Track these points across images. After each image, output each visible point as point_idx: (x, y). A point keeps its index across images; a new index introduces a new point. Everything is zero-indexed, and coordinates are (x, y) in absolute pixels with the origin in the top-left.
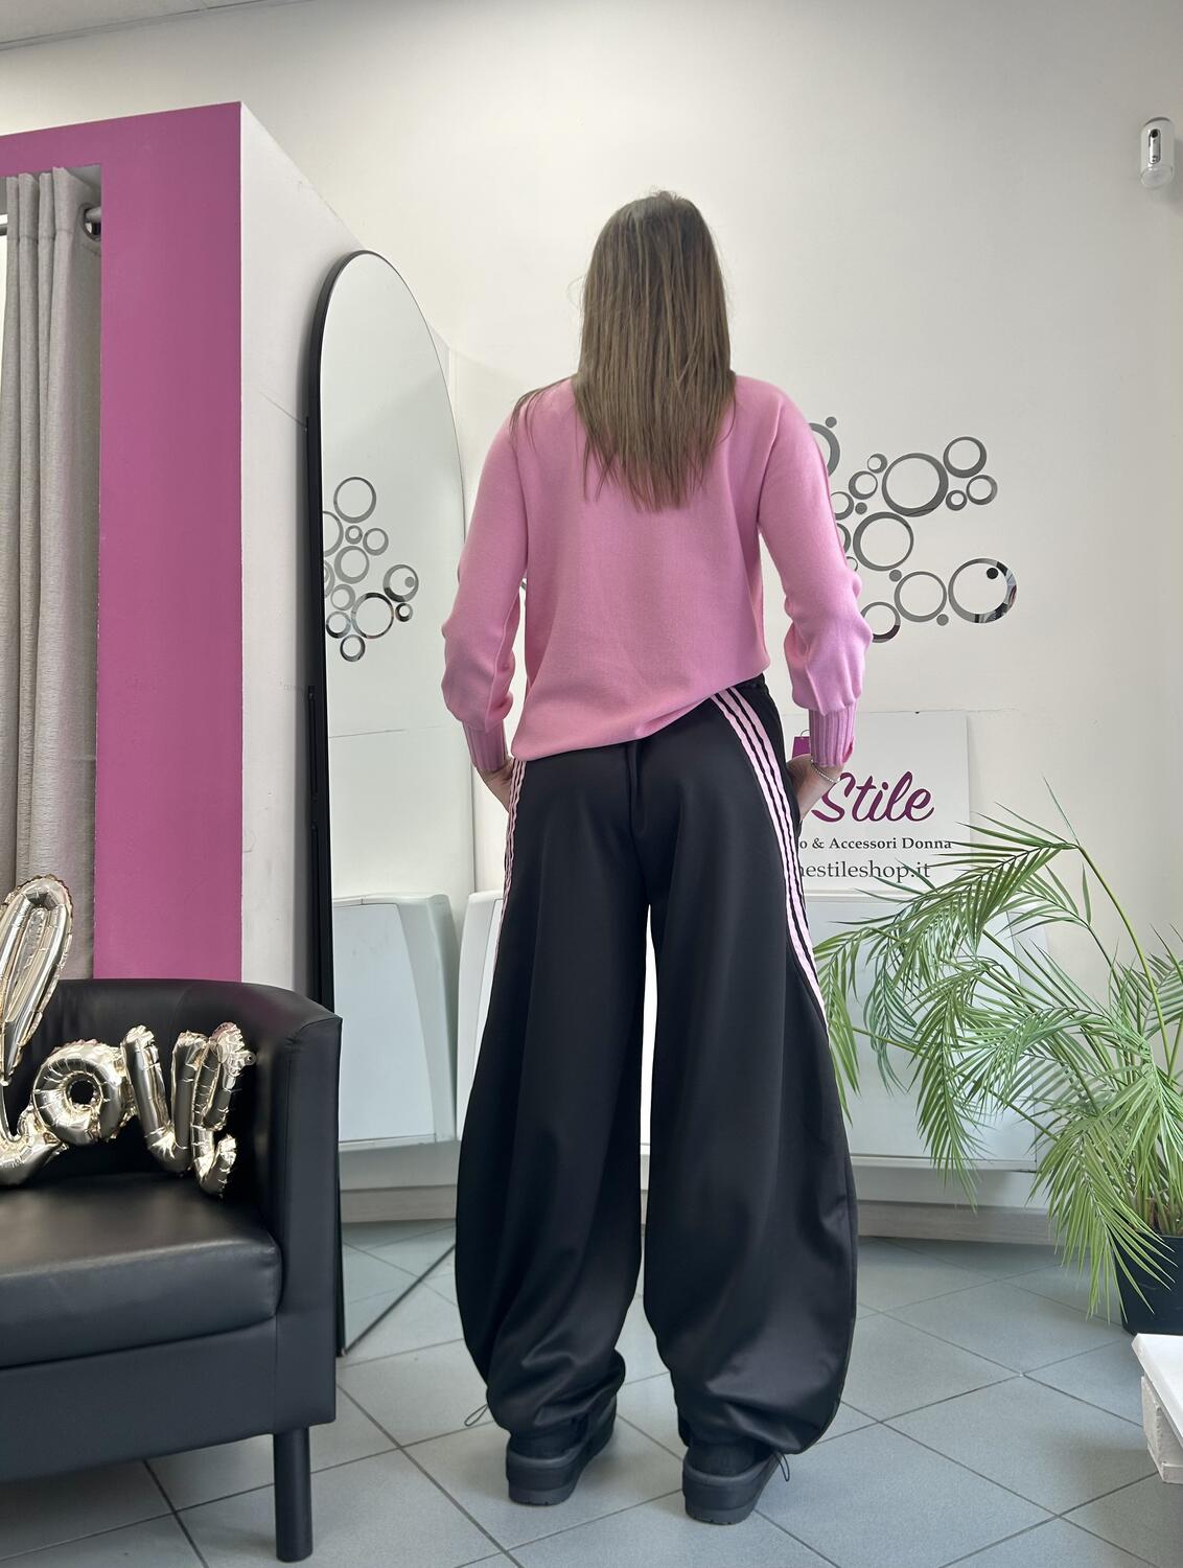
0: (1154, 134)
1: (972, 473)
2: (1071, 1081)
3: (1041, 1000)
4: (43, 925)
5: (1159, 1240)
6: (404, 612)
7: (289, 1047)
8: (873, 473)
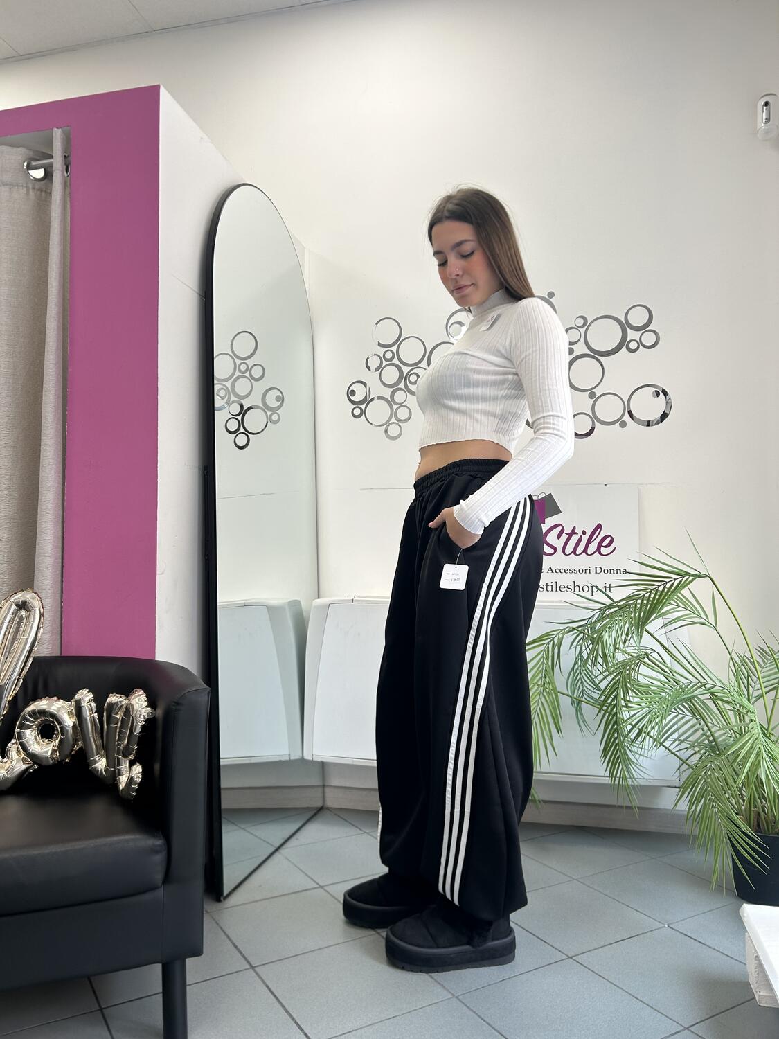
0: (766, 104)
1: (643, 328)
2: (703, 730)
3: (684, 677)
4: (24, 621)
5: (759, 840)
6: (275, 417)
7: (174, 707)
8: (578, 327)
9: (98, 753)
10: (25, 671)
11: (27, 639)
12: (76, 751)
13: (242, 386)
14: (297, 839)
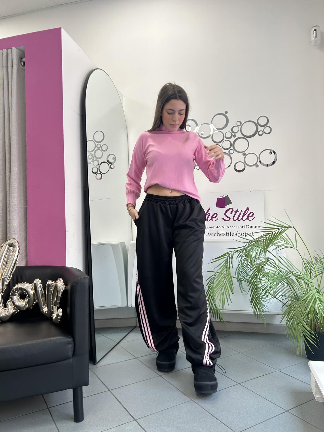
0: (315, 30)
1: (265, 126)
2: (292, 291)
3: (284, 269)
4: (12, 252)
5: (316, 335)
6: (112, 166)
7: (75, 285)
8: (238, 126)
9: (44, 305)
10: (13, 272)
11: (14, 259)
12: (35, 304)
13: (98, 154)
14: (126, 339)
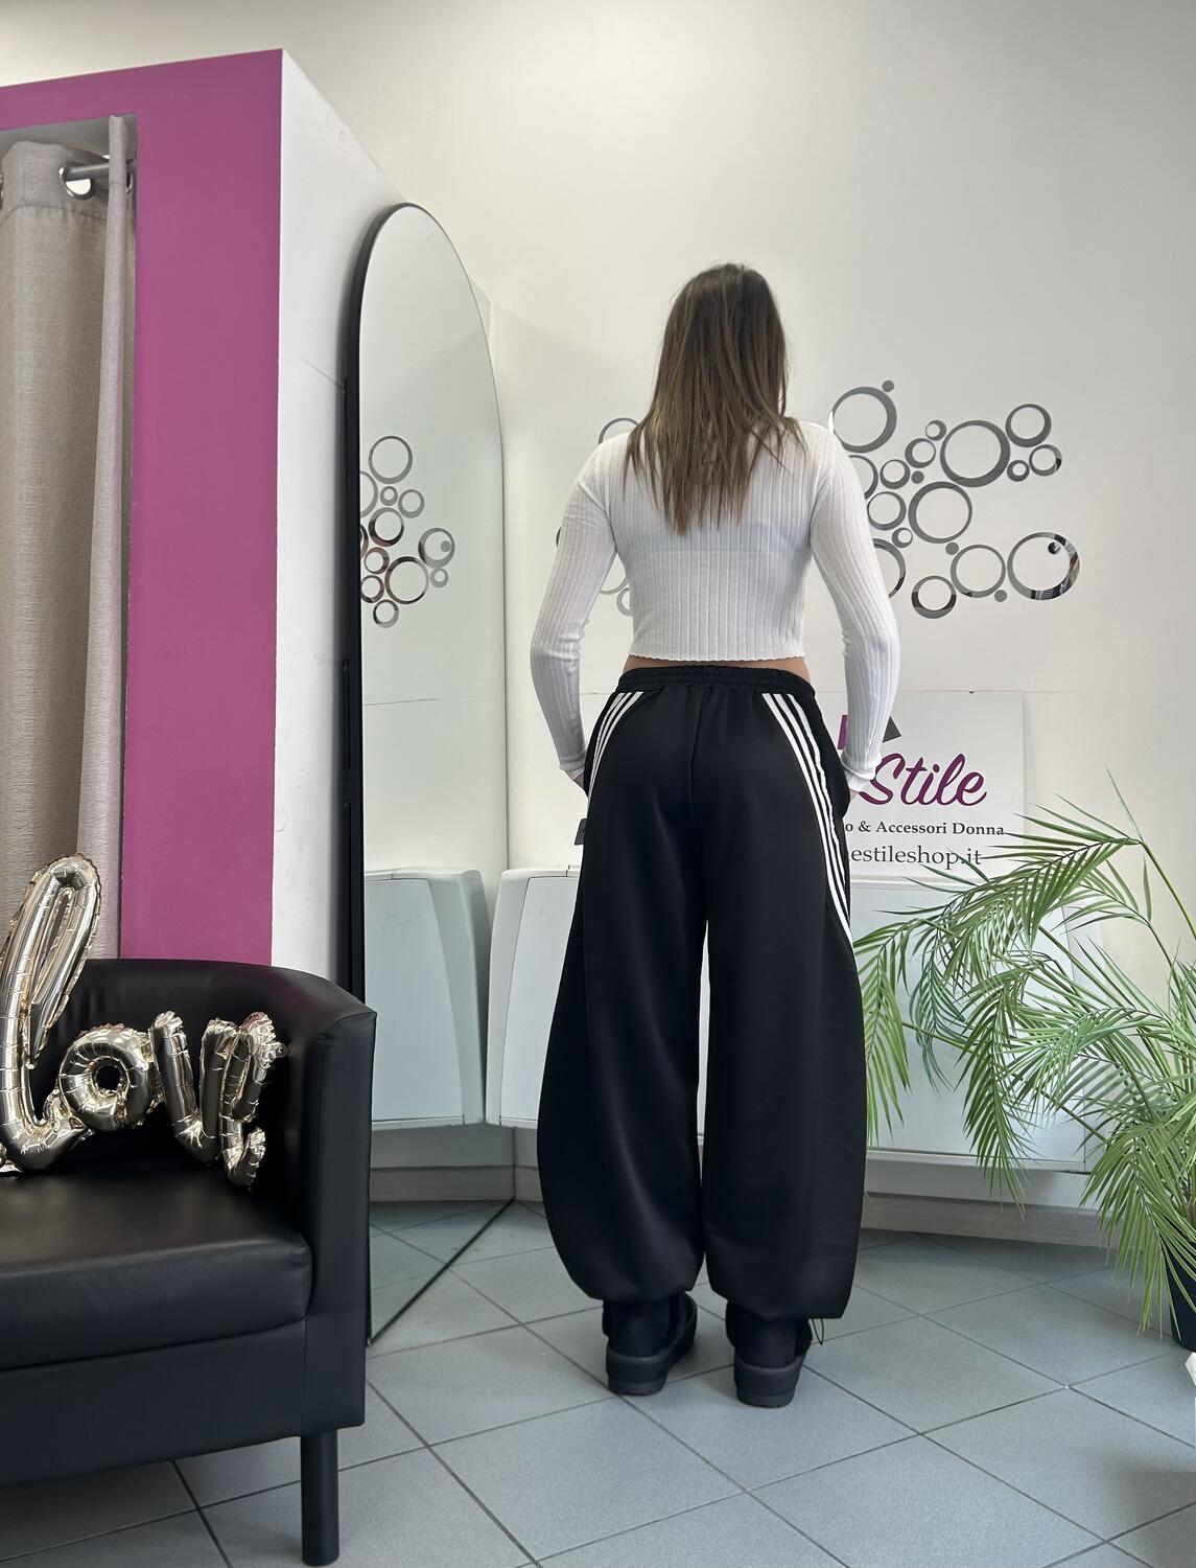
1: (1035, 442)
2: (1127, 1084)
3: (1098, 1000)
4: (70, 904)
6: (440, 577)
7: (323, 1042)
8: (930, 440)
9: (189, 1112)
10: (73, 983)
11: (76, 933)
12: (154, 1110)
13: (387, 525)
14: (476, 1250)
